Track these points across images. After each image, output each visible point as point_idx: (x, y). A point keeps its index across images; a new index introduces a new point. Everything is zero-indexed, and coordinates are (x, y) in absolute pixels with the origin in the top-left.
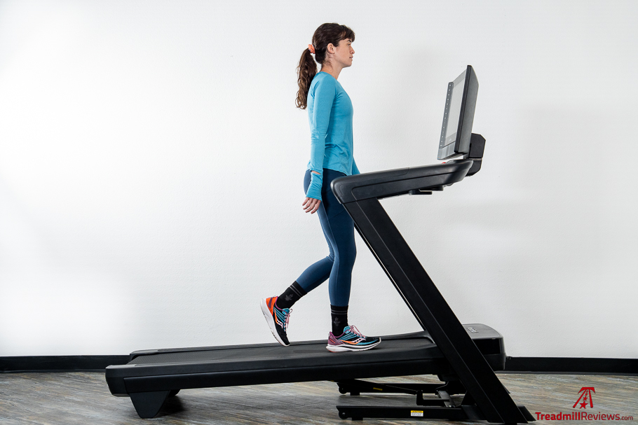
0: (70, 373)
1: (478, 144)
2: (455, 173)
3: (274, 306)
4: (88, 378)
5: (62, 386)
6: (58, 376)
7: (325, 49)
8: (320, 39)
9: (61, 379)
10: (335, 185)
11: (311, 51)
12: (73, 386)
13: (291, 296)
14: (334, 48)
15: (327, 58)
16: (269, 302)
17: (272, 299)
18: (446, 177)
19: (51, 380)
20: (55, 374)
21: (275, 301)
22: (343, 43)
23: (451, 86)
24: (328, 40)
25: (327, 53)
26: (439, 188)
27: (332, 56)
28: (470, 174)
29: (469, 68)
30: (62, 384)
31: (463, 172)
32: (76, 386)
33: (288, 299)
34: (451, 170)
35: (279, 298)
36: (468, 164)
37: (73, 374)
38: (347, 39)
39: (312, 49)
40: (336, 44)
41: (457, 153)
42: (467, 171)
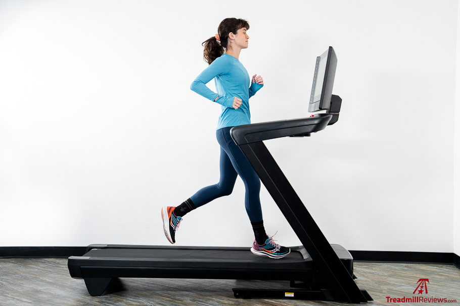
0: (45, 259)
1: (336, 102)
2: (319, 124)
3: (172, 213)
4: (58, 263)
5: (39, 269)
6: (36, 261)
7: (228, 37)
8: (223, 29)
9: (39, 263)
10: (233, 132)
11: (217, 39)
12: (47, 269)
13: (185, 208)
14: (234, 35)
15: (229, 44)
16: (169, 209)
17: (171, 208)
18: (313, 127)
19: (32, 264)
20: (34, 260)
21: (173, 209)
22: (240, 31)
23: (319, 59)
24: (228, 30)
25: (229, 40)
26: (307, 134)
27: (232, 41)
28: (330, 124)
29: (331, 48)
30: (39, 268)
31: (325, 123)
32: (49, 270)
33: (182, 210)
34: (316, 122)
35: (176, 208)
36: (329, 117)
37: (47, 259)
38: (243, 29)
39: (218, 38)
40: (235, 33)
41: (321, 109)
42: (328, 122)
